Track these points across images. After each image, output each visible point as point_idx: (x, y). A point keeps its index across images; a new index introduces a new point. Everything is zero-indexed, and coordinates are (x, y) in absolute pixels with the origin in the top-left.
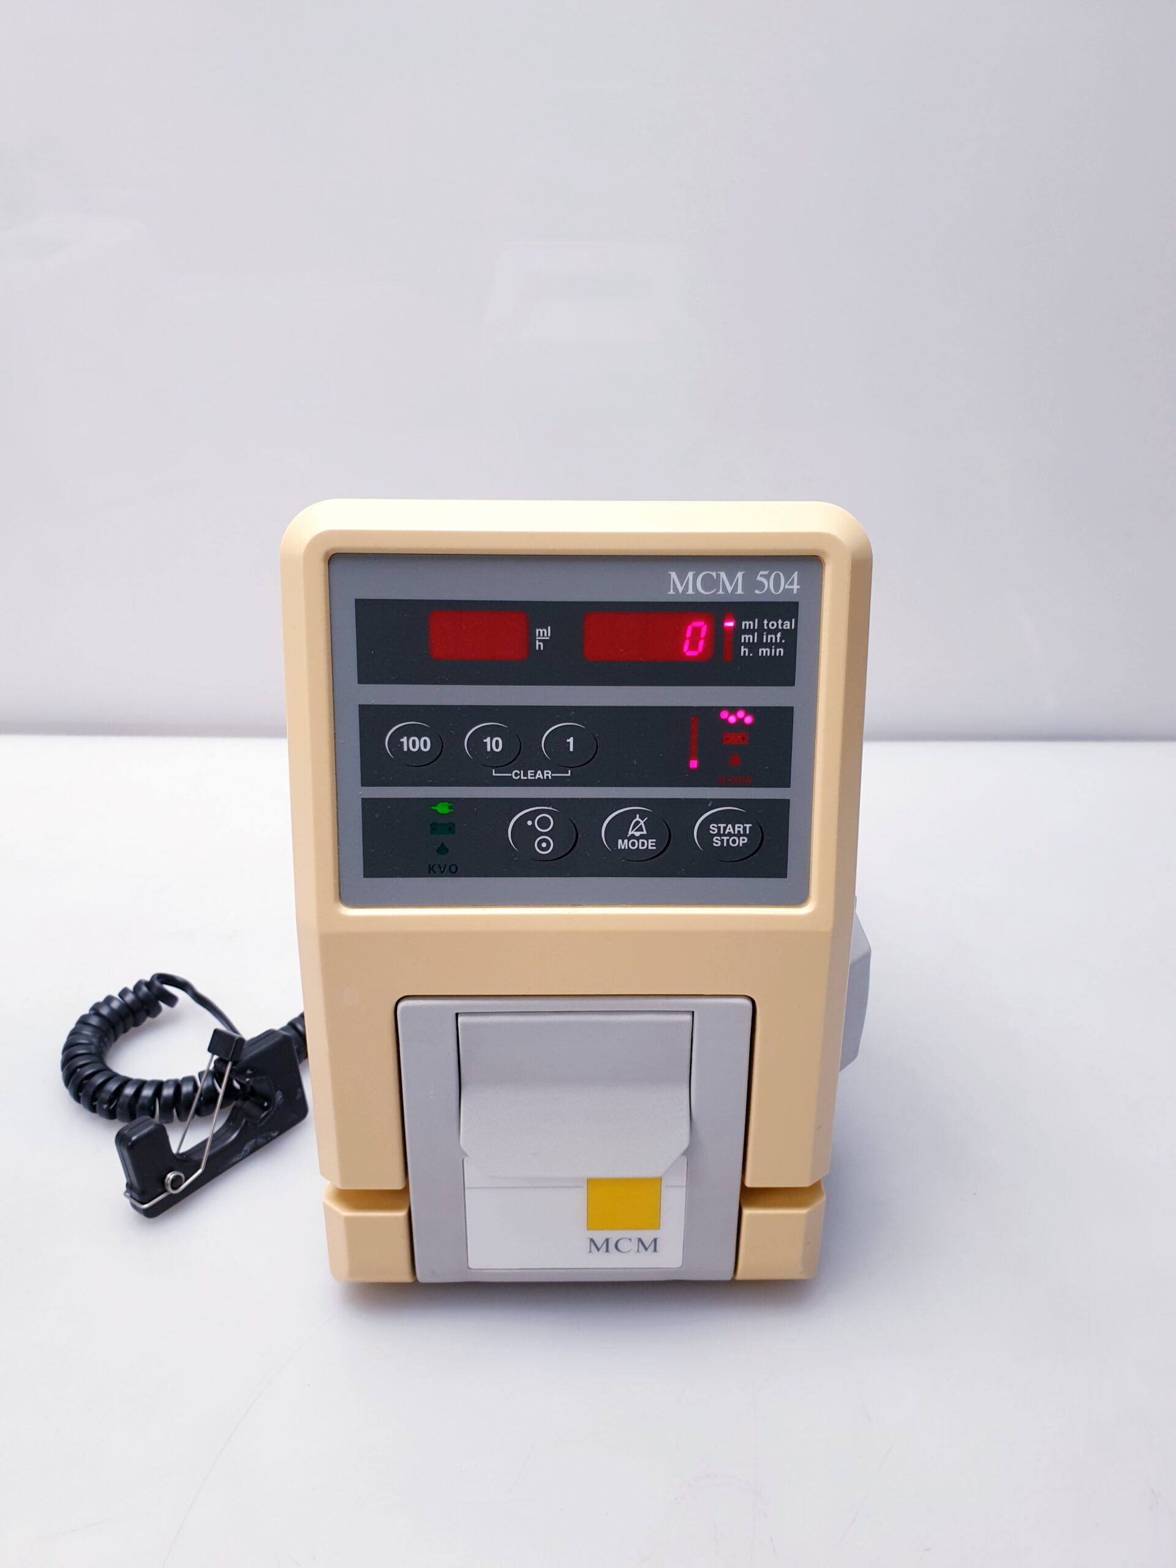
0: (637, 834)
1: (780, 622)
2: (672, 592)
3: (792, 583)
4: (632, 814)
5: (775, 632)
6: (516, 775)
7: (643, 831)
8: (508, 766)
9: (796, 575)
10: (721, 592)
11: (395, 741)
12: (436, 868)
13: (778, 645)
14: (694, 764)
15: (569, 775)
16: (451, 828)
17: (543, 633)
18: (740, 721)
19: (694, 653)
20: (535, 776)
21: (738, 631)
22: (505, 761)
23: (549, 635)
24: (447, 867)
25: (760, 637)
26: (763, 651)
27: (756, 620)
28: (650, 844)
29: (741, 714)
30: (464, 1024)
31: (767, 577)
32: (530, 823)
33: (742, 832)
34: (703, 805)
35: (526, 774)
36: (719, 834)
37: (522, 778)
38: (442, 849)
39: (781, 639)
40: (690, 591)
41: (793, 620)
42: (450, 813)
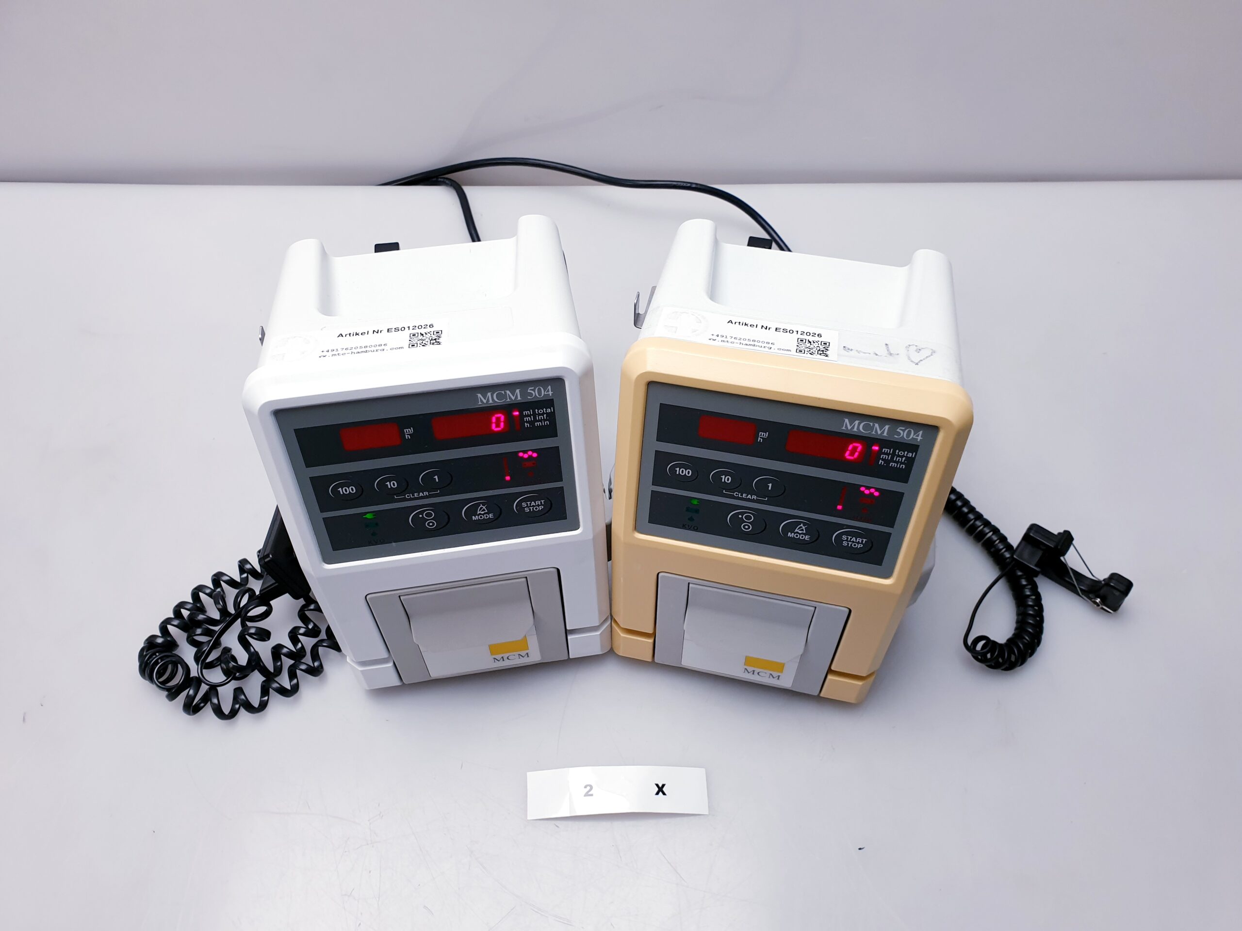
0: (800, 532)
1: (906, 453)
2: (844, 428)
3: (918, 436)
4: (800, 523)
5: (902, 457)
6: (736, 494)
7: (803, 531)
8: (733, 490)
9: (921, 433)
10: (874, 433)
11: (673, 469)
12: (687, 526)
13: (902, 463)
14: (839, 507)
15: (766, 499)
16: (697, 511)
17: (763, 435)
18: (871, 494)
19: (852, 458)
20: (747, 497)
21: (880, 452)
22: (731, 488)
23: (767, 436)
24: (693, 527)
25: (892, 458)
26: (892, 464)
27: (892, 450)
28: (807, 538)
29: (872, 490)
30: (692, 588)
31: (904, 431)
32: (740, 516)
33: (860, 542)
34: (842, 526)
35: (742, 495)
36: (847, 540)
37: (740, 496)
38: (691, 519)
39: (905, 460)
40: (855, 429)
41: (914, 453)
42: (697, 504)
